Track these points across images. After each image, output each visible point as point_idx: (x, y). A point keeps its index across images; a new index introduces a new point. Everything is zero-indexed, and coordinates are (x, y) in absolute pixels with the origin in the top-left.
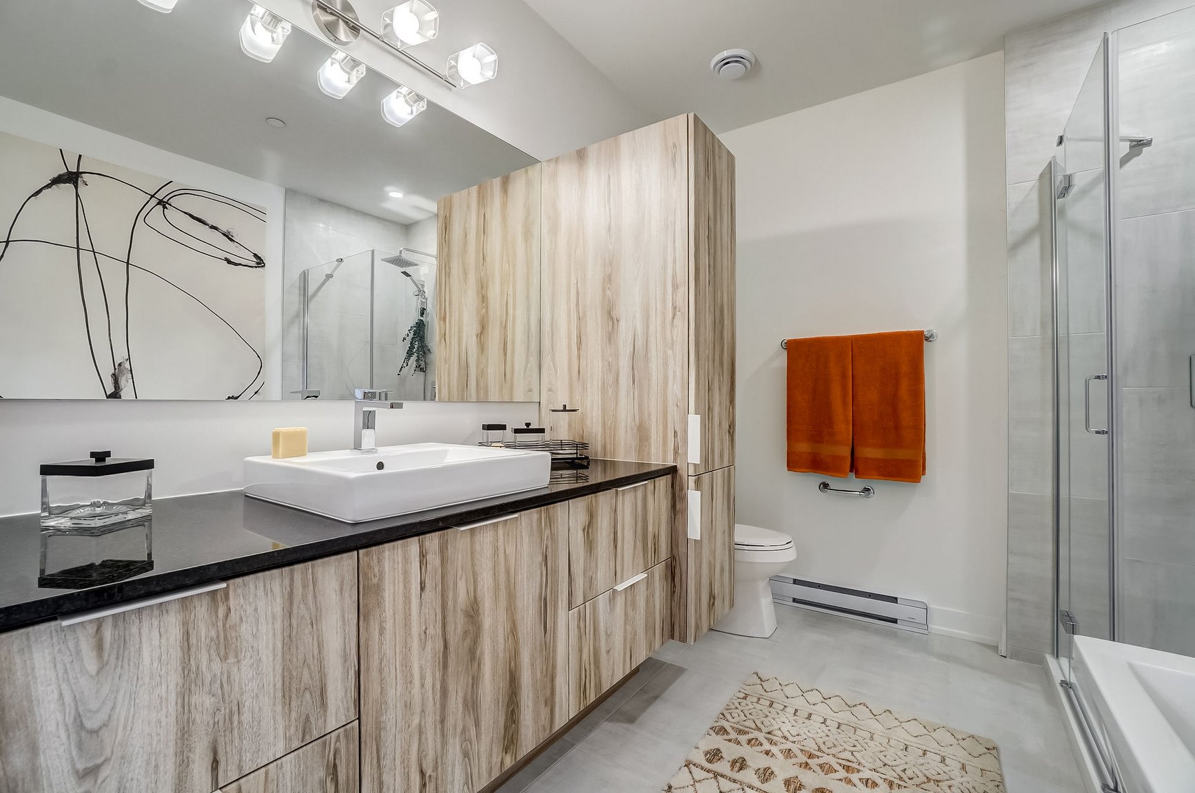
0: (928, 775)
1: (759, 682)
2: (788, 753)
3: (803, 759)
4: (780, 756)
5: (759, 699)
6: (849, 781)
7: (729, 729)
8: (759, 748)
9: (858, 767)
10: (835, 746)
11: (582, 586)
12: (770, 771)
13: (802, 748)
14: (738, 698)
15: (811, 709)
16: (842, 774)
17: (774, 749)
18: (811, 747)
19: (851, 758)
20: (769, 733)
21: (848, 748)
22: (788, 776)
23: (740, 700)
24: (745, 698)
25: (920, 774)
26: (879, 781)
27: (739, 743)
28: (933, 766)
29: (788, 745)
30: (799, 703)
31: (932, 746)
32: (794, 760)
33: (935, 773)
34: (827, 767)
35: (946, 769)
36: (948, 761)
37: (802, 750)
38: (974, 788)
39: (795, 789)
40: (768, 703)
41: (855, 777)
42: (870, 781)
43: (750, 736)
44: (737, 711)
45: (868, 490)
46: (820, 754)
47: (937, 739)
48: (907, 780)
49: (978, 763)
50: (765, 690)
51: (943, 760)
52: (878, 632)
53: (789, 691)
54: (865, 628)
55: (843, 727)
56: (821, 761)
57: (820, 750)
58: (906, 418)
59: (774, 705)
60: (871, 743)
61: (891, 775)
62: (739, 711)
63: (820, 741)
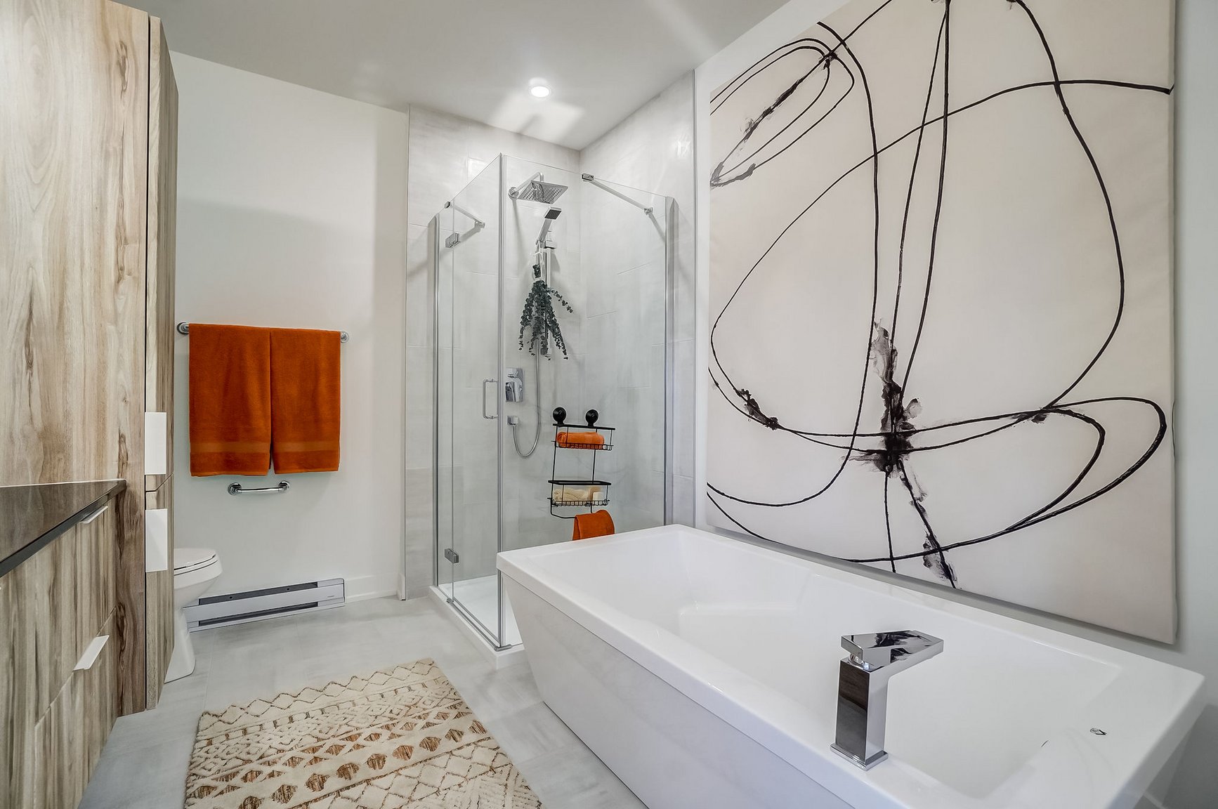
0: (408, 704)
1: (215, 719)
2: (293, 762)
3: (311, 756)
4: (288, 769)
5: (227, 735)
6: (358, 747)
7: (213, 783)
8: (261, 777)
9: (358, 732)
10: (331, 728)
11: (48, 681)
12: (285, 788)
13: (303, 748)
14: (202, 748)
15: (288, 713)
16: (350, 745)
17: (276, 768)
18: (310, 742)
19: (349, 729)
20: (261, 758)
21: (341, 723)
22: (306, 779)
23: (205, 749)
24: (210, 743)
25: (402, 707)
26: (379, 731)
27: (233, 788)
28: (407, 697)
29: (289, 755)
30: (273, 714)
31: (398, 684)
32: (303, 763)
33: (411, 700)
34: (334, 749)
35: (416, 693)
36: (412, 688)
37: (303, 751)
38: (436, 694)
39: (320, 784)
40: (240, 733)
41: (361, 741)
42: (373, 736)
43: (242, 774)
44: (208, 761)
45: (285, 484)
46: (320, 743)
47: (398, 677)
48: (397, 717)
49: (429, 677)
50: (229, 723)
51: (410, 689)
52: (304, 620)
53: (254, 709)
54: (290, 622)
55: (326, 710)
56: (326, 747)
57: (319, 740)
58: (325, 411)
59: (249, 730)
60: (356, 708)
61: (384, 721)
62: (212, 760)
63: (316, 733)
